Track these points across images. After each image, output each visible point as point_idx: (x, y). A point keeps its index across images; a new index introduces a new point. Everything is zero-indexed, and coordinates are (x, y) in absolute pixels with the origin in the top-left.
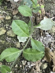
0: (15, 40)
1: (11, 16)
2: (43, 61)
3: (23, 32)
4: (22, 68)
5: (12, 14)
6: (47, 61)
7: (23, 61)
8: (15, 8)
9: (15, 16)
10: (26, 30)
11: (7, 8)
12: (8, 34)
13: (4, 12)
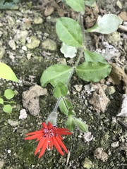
0: (57, 55)
1: (42, 18)
2: (108, 83)
3: (73, 39)
4: (78, 96)
5: (43, 14)
6: (114, 83)
7: (76, 86)
8: (48, 4)
9: (49, 18)
10: (77, 35)
11: (33, 5)
12: (44, 47)
13: (29, 11)
